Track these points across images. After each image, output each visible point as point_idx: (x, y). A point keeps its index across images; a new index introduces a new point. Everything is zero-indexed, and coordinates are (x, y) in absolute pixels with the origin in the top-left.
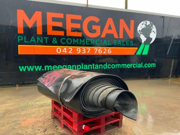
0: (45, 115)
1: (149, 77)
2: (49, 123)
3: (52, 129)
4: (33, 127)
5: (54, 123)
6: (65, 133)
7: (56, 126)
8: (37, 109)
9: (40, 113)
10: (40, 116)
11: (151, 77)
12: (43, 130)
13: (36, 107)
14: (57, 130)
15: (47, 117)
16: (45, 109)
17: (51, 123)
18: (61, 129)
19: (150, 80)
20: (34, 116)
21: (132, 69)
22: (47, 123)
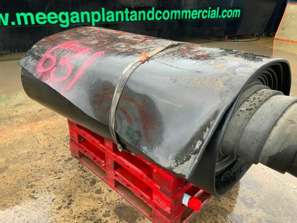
0: (53, 146)
1: (226, 37)
2: (72, 171)
3: (85, 194)
4: (34, 192)
5: (85, 171)
6: (124, 201)
7: (94, 182)
8: (26, 129)
9: (38, 142)
10: (40, 151)
11: (229, 36)
12: (64, 201)
13: (21, 124)
14: (99, 195)
15: (59, 154)
16: (45, 127)
17: (75, 171)
18: (110, 191)
19: (228, 42)
20: (26, 151)
21: (200, 22)
22: (67, 173)
